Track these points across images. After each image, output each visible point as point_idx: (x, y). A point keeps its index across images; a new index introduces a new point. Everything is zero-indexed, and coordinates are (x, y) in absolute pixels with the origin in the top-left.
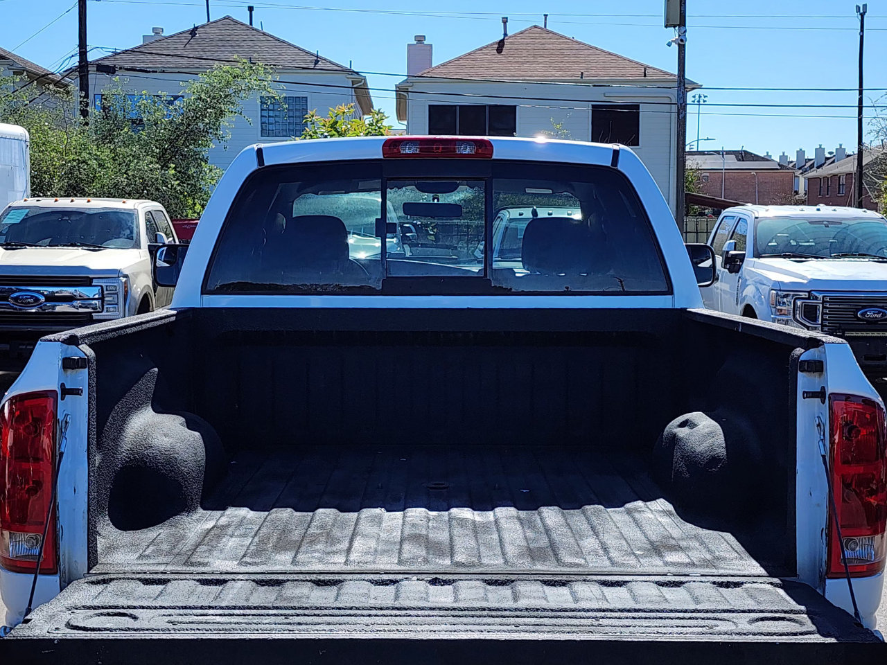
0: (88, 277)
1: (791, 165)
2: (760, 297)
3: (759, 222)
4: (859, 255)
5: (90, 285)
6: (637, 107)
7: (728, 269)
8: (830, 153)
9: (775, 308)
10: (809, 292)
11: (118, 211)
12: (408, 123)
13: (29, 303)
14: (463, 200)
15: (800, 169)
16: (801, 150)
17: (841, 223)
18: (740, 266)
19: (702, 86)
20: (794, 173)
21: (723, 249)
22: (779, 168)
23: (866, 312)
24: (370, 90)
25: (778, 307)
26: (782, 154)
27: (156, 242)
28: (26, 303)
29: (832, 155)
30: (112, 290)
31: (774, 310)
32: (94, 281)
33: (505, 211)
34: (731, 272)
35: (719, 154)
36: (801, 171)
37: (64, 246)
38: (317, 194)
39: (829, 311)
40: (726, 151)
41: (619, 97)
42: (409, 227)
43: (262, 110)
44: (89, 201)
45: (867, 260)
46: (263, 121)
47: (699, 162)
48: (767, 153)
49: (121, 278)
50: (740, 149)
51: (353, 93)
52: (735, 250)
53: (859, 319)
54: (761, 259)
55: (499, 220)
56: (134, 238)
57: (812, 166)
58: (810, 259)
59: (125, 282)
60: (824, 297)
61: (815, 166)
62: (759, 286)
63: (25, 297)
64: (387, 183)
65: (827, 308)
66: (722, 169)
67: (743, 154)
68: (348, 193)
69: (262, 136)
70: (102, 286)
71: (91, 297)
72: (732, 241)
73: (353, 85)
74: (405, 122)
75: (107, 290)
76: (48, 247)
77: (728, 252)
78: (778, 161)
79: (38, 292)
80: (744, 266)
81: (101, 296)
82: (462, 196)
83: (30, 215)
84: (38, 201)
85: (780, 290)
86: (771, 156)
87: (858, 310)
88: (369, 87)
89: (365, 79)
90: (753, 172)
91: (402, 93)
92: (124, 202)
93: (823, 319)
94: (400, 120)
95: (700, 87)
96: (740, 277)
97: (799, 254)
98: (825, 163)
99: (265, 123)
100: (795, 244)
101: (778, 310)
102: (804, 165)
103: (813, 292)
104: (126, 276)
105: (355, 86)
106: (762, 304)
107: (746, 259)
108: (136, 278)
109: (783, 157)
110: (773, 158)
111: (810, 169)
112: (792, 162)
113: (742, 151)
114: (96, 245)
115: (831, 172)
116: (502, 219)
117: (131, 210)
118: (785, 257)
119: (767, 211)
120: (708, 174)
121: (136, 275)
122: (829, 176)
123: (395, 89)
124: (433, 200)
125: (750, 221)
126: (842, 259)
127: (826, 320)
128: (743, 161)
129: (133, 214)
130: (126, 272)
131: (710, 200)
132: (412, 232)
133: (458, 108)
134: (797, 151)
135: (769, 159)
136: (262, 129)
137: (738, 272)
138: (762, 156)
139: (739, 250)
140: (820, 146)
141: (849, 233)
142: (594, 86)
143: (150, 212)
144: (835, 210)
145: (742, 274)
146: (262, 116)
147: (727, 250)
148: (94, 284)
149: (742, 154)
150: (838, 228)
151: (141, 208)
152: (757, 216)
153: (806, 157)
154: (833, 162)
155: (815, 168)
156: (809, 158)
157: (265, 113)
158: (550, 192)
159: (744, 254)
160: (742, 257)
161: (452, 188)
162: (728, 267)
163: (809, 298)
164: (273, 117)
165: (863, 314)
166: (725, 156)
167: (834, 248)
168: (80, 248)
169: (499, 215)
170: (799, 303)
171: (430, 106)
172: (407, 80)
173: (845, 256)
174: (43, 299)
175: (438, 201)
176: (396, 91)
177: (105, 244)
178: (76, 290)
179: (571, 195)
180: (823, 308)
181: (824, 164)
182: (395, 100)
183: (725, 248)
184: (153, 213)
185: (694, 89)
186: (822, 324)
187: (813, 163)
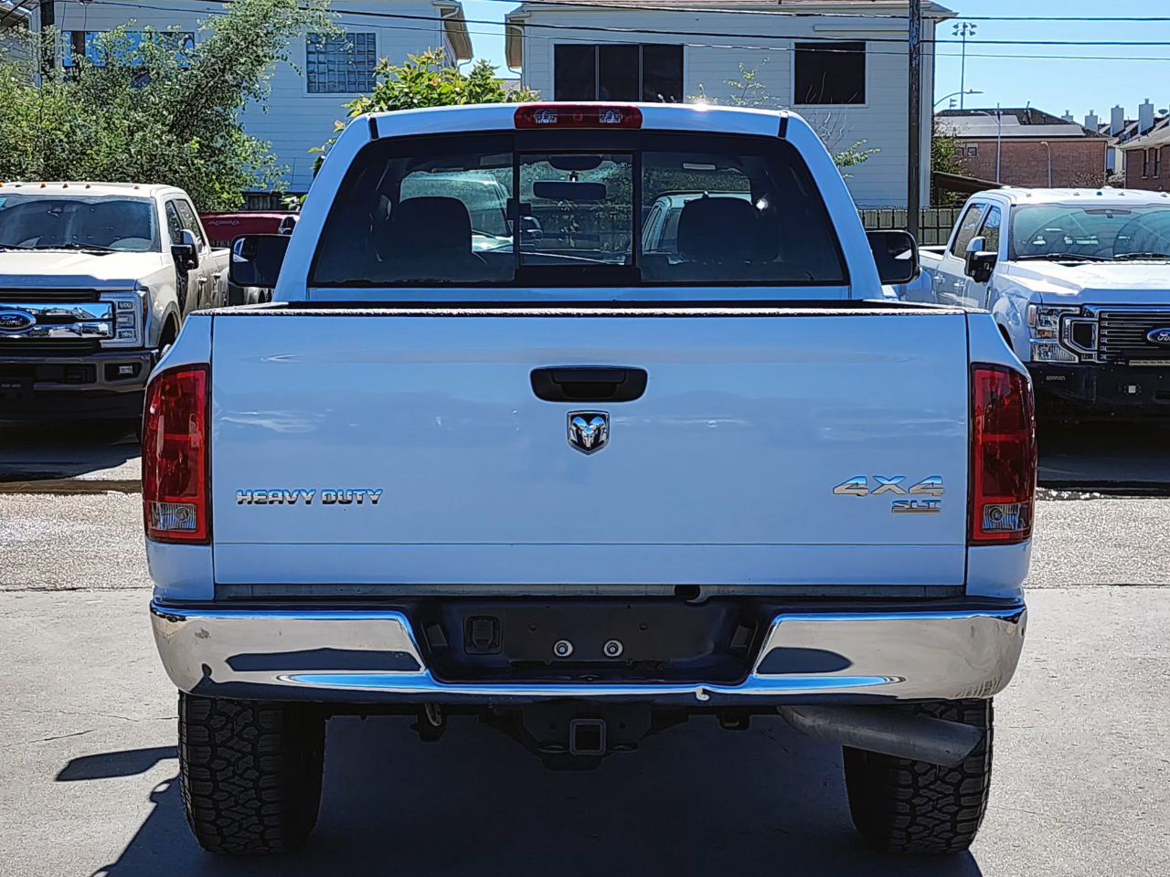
0: (94, 290)
1: (1102, 131)
2: (1015, 314)
3: (1016, 212)
4: (1154, 256)
5: (97, 301)
6: (861, 45)
7: (974, 277)
8: (1162, 112)
9: (1035, 328)
10: (1081, 306)
11: (128, 199)
12: (524, 70)
13: (14, 325)
14: (606, 178)
15: (1115, 136)
16: (1117, 107)
17: (1130, 212)
18: (990, 274)
19: (957, 14)
20: (1106, 142)
21: (968, 249)
22: (1083, 134)
23: (1159, 333)
24: (468, 24)
25: (1040, 328)
26: (1089, 114)
27: (182, 243)
28: (10, 326)
29: (1165, 115)
30: (127, 308)
31: (1033, 331)
32: (102, 295)
33: (665, 198)
34: (977, 281)
35: (993, 114)
36: (1117, 139)
37: (57, 248)
38: (430, 172)
39: (1108, 332)
40: (1003, 110)
41: (834, 30)
42: (531, 221)
43: (309, 53)
44: (88, 187)
45: (1164, 262)
46: (310, 69)
47: (957, 126)
48: (1067, 112)
49: (139, 292)
50: (1025, 107)
51: (443, 28)
52: (983, 250)
53: (1149, 343)
54: (1018, 262)
55: (657, 210)
56: (153, 237)
57: (1134, 132)
58: (1085, 262)
59: (144, 298)
60: (1101, 313)
61: (1140, 131)
62: (1014, 299)
63: (9, 317)
64: (519, 157)
65: (1105, 328)
66: (997, 137)
67: (1030, 115)
68: (468, 170)
69: (309, 92)
70: (112, 302)
71: (99, 317)
72: (979, 238)
73: (442, 15)
74: (519, 70)
75: (119, 308)
76: (36, 250)
77: (973, 253)
78: (1083, 124)
79: (24, 310)
80: (996, 272)
81: (111, 317)
82: (605, 174)
83: (8, 206)
84: (17, 186)
85: (1042, 304)
86: (1072, 117)
87: (1148, 330)
88: (466, 19)
89: (460, 7)
90: (1044, 142)
91: (514, 26)
92: (136, 188)
93: (1100, 344)
94: (511, 66)
95: (954, 16)
96: (989, 288)
97: (1072, 256)
98: (1154, 126)
99: (312, 72)
100: (1071, 242)
101: (1039, 331)
102: (1123, 130)
103: (1086, 307)
104: (145, 289)
105: (445, 17)
106: (1017, 324)
107: (998, 262)
108: (158, 290)
109: (1091, 118)
110: (1075, 120)
111: (1132, 136)
112: (1104, 125)
113: (1027, 109)
114: (100, 245)
115: (1160, 141)
116: (660, 209)
117: (146, 199)
118: (1051, 259)
119: (1029, 196)
120: (976, 145)
121: (158, 287)
122: (1158, 147)
123: (504, 21)
124: (571, 179)
125: (1005, 211)
126: (1129, 262)
127: (1104, 344)
128: (1030, 124)
129: (149, 204)
130: (144, 284)
131: (970, 184)
132: (536, 228)
133: (597, 48)
134: (1112, 109)
135: (1070, 121)
136: (309, 82)
137: (987, 281)
138: (1059, 117)
139: (988, 251)
140: (1147, 101)
141: (1140, 224)
142: (798, 15)
143: (171, 201)
144: (1122, 194)
145: (992, 284)
146: (308, 62)
147: (972, 250)
148: (101, 299)
149: (1027, 113)
150: (1126, 219)
151: (159, 195)
152: (1014, 202)
153: (1126, 119)
154: (1167, 124)
155: (1139, 135)
156: (1131, 119)
157: (313, 58)
158: (713, 167)
159: (995, 257)
160: (992, 260)
161: (593, 164)
162: (973, 273)
163: (1081, 315)
164: (325, 63)
165: (1153, 336)
166: (1001, 117)
167: (1120, 247)
168: (79, 251)
169: (656, 204)
170: (1067, 322)
171: (556, 46)
172: (522, 7)
173: (1133, 258)
174: (33, 321)
175: (577, 179)
176: (506, 24)
177: (112, 245)
178: (76, 308)
179: (737, 171)
180: (1100, 328)
181: (1151, 129)
182: (504, 37)
183: (970, 248)
184: (175, 203)
185: (945, 18)
186: (1098, 350)
187: (1136, 128)
